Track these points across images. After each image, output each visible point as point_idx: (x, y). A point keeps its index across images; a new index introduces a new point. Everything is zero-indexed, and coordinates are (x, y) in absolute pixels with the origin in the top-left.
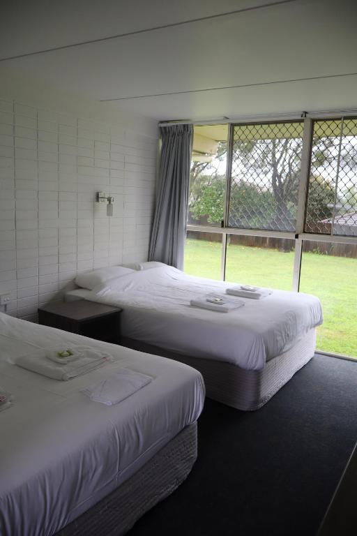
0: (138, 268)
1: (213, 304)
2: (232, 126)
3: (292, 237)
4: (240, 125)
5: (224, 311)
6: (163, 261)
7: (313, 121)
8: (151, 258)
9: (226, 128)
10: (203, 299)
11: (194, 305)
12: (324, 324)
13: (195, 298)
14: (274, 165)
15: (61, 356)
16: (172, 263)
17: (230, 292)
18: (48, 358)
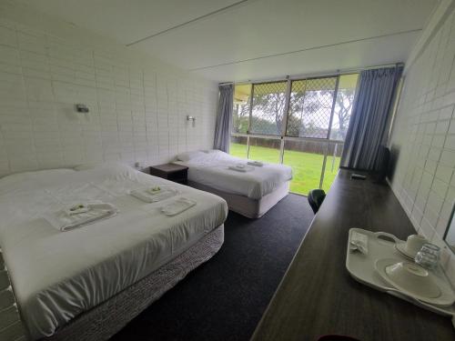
0: (207, 152)
1: (240, 169)
2: (253, 84)
3: (280, 138)
4: (257, 84)
5: (244, 171)
6: (220, 149)
7: (292, 81)
8: (215, 148)
9: (250, 86)
10: (235, 166)
11: (230, 168)
12: (294, 180)
13: (231, 165)
14: (277, 112)
15: (154, 190)
16: (224, 151)
17: (249, 164)
18: (147, 192)
